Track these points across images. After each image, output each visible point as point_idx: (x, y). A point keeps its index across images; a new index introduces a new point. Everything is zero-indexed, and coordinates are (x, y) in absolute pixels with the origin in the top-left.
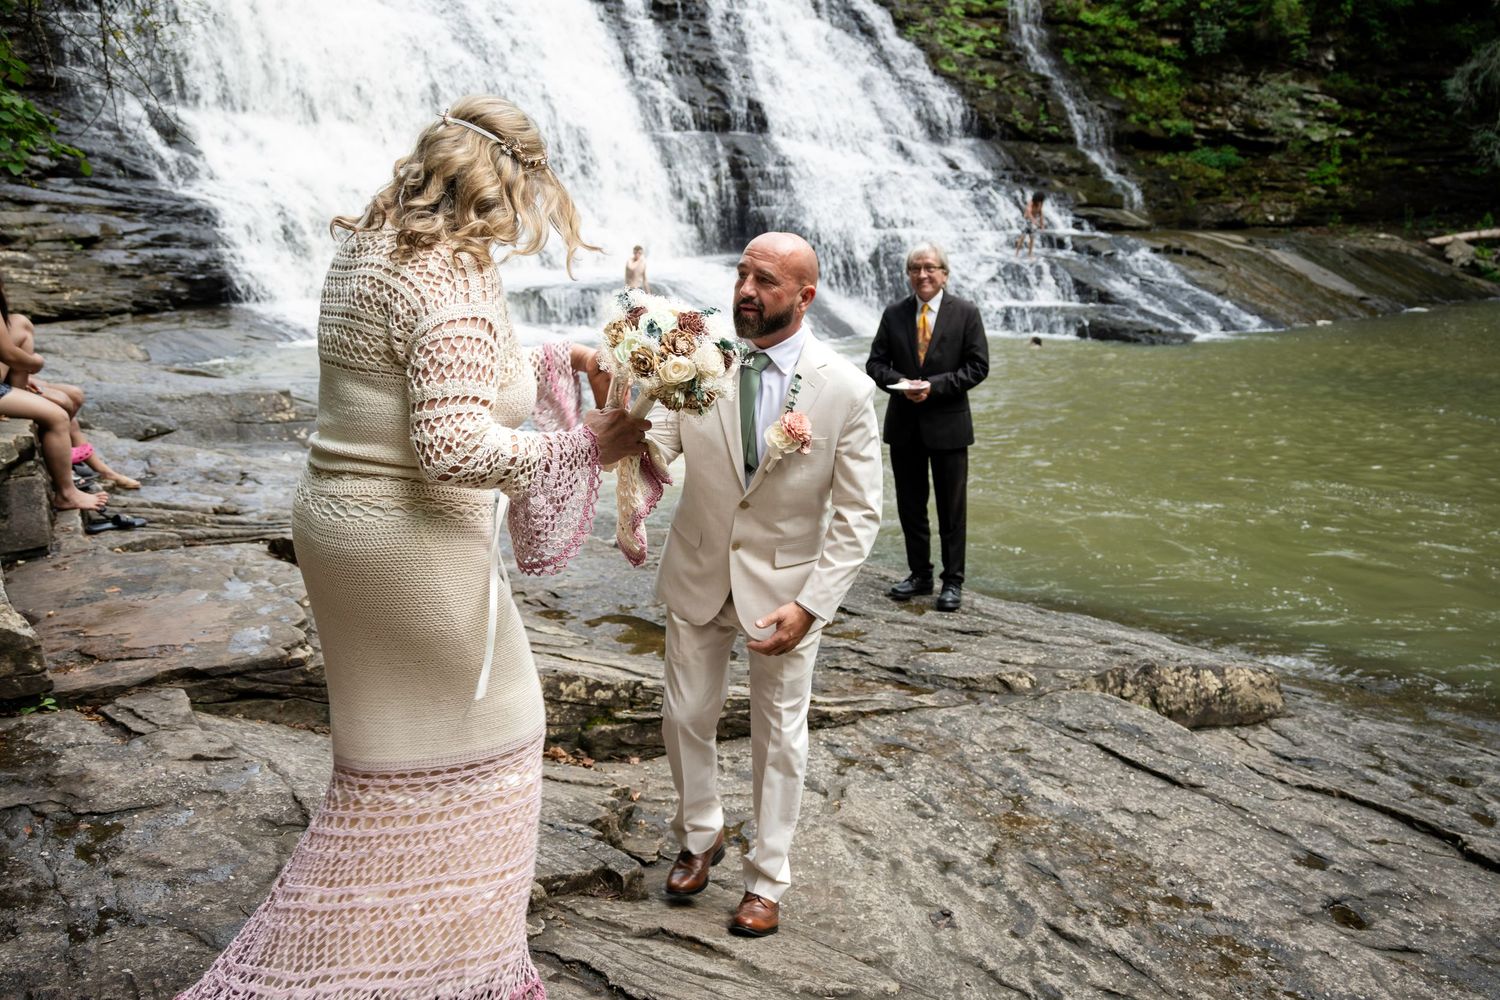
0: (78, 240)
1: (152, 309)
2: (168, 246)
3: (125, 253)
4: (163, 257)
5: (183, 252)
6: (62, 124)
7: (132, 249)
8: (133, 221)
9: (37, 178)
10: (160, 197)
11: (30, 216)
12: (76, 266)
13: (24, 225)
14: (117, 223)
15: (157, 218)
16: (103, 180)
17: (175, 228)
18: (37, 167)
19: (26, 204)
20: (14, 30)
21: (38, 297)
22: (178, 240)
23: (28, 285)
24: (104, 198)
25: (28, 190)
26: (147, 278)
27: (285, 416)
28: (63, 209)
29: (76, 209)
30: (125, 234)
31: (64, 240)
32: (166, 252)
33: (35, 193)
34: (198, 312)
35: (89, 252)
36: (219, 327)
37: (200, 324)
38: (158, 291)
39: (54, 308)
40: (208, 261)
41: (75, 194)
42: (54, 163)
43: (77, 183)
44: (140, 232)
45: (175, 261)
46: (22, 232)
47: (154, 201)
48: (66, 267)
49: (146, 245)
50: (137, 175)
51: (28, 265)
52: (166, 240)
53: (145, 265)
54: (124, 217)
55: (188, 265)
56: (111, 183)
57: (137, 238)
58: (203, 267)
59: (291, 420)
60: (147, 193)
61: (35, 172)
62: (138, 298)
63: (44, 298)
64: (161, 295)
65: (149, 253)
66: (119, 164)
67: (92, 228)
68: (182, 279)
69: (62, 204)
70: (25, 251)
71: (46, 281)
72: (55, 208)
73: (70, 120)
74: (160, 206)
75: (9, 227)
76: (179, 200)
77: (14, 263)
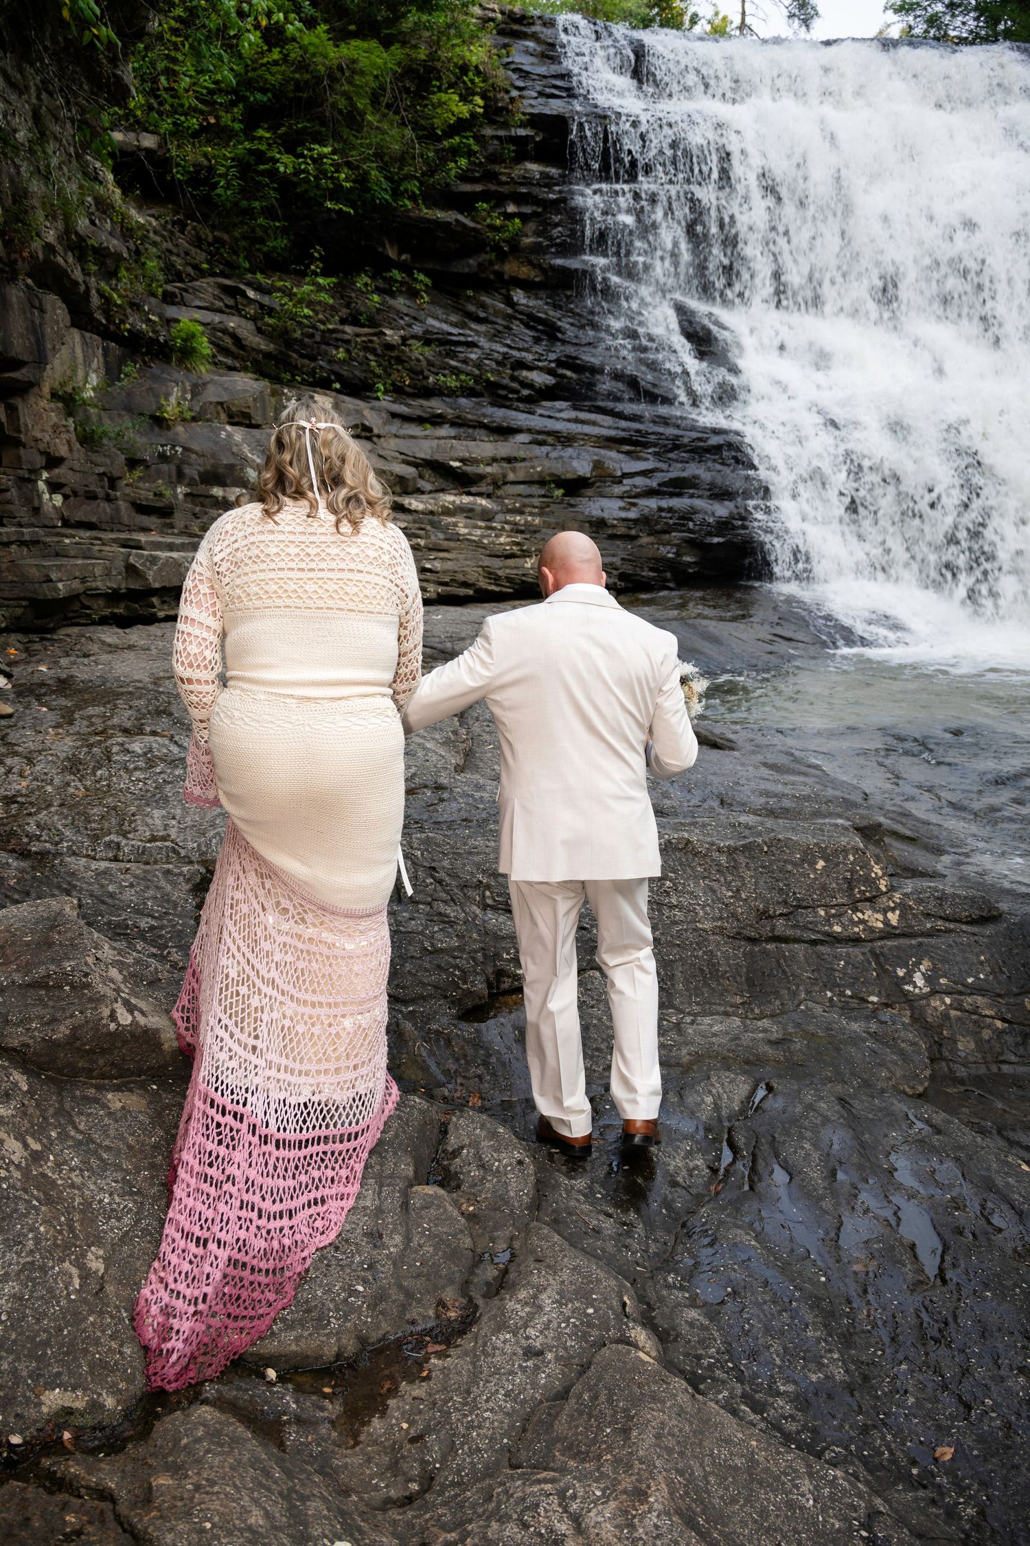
0: (560, 482)
1: (646, 586)
2: (679, 495)
3: (621, 503)
4: (670, 510)
5: (699, 503)
6: (571, 332)
7: (630, 497)
8: (639, 459)
9: (528, 400)
10: (678, 427)
11: (504, 448)
12: (551, 520)
13: (494, 460)
14: (617, 461)
15: (671, 455)
16: (610, 405)
17: (694, 470)
18: (529, 385)
19: (504, 432)
20: (527, 210)
21: (487, 562)
22: (695, 486)
23: (478, 545)
24: (605, 426)
25: (512, 414)
26: (645, 540)
27: (876, 920)
28: (550, 440)
29: (566, 440)
30: (626, 475)
31: (542, 483)
32: (675, 502)
33: (520, 418)
34: (709, 594)
35: (572, 501)
36: (734, 619)
37: (708, 612)
38: (657, 560)
39: (508, 579)
40: (732, 517)
41: (569, 420)
42: (549, 380)
43: (575, 408)
44: (644, 473)
45: (687, 516)
46: (489, 469)
47: (670, 431)
48: (537, 521)
49: (650, 493)
50: (652, 398)
51: (487, 516)
52: (678, 486)
53: (644, 521)
54: (627, 453)
55: (704, 523)
56: (619, 407)
57: (639, 481)
58: (724, 526)
59: (889, 933)
60: (665, 421)
61: (525, 392)
62: (628, 569)
63: (497, 563)
64: (660, 564)
65: (652, 503)
66: (633, 383)
67: (582, 467)
68: (691, 543)
69: (549, 433)
70: (489, 496)
71: (502, 540)
72: (542, 438)
73: (582, 327)
74: (677, 437)
75: (475, 462)
76: (704, 430)
77: (468, 512)
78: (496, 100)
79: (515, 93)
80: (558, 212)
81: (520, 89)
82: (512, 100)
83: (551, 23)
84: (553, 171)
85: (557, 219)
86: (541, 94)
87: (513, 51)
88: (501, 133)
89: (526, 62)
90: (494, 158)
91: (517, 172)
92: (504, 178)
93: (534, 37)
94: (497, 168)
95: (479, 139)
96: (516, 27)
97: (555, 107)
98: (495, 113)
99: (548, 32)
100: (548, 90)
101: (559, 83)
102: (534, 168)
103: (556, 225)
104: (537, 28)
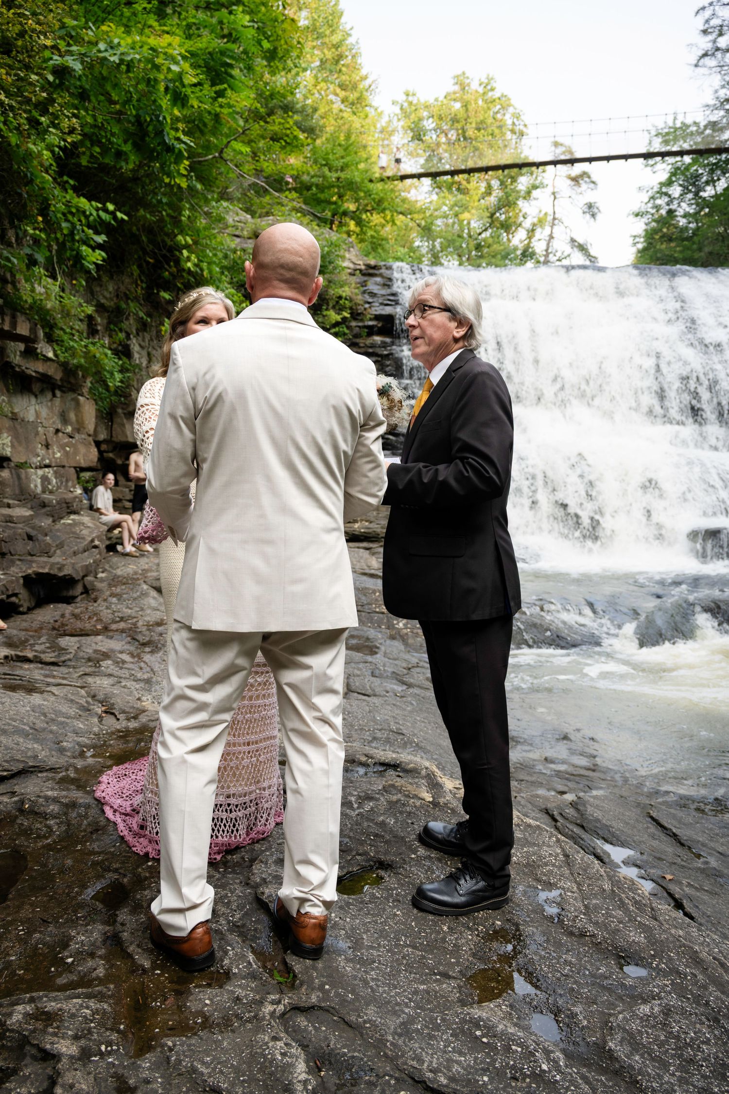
78: (357, 310)
79: (367, 306)
80: (389, 360)
81: (369, 303)
82: (365, 309)
83: (389, 268)
84: (388, 340)
85: (388, 363)
86: (382, 304)
87: (369, 283)
88: (360, 324)
89: (375, 289)
90: (356, 336)
91: (369, 341)
92: (362, 345)
93: (381, 275)
94: (357, 340)
95: (348, 327)
96: (371, 271)
97: (388, 310)
98: (356, 315)
99: (388, 272)
100: (386, 302)
101: (392, 298)
102: (378, 339)
103: (388, 366)
104: (383, 271)
